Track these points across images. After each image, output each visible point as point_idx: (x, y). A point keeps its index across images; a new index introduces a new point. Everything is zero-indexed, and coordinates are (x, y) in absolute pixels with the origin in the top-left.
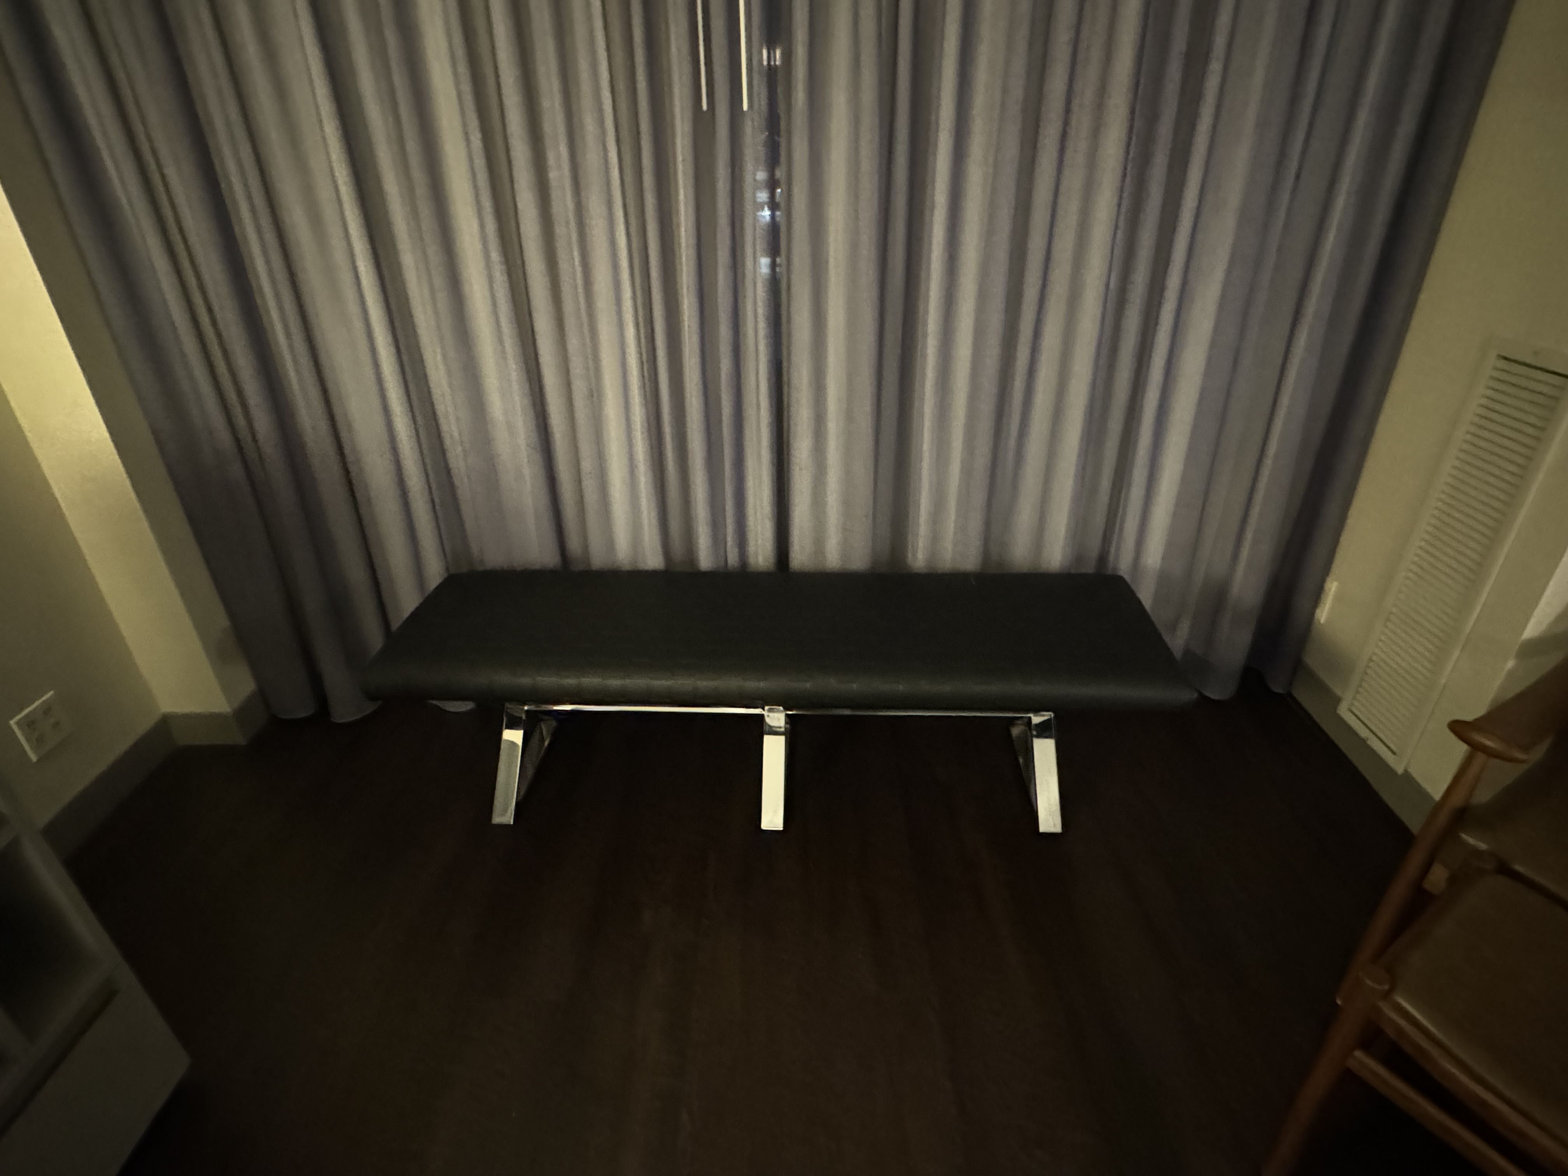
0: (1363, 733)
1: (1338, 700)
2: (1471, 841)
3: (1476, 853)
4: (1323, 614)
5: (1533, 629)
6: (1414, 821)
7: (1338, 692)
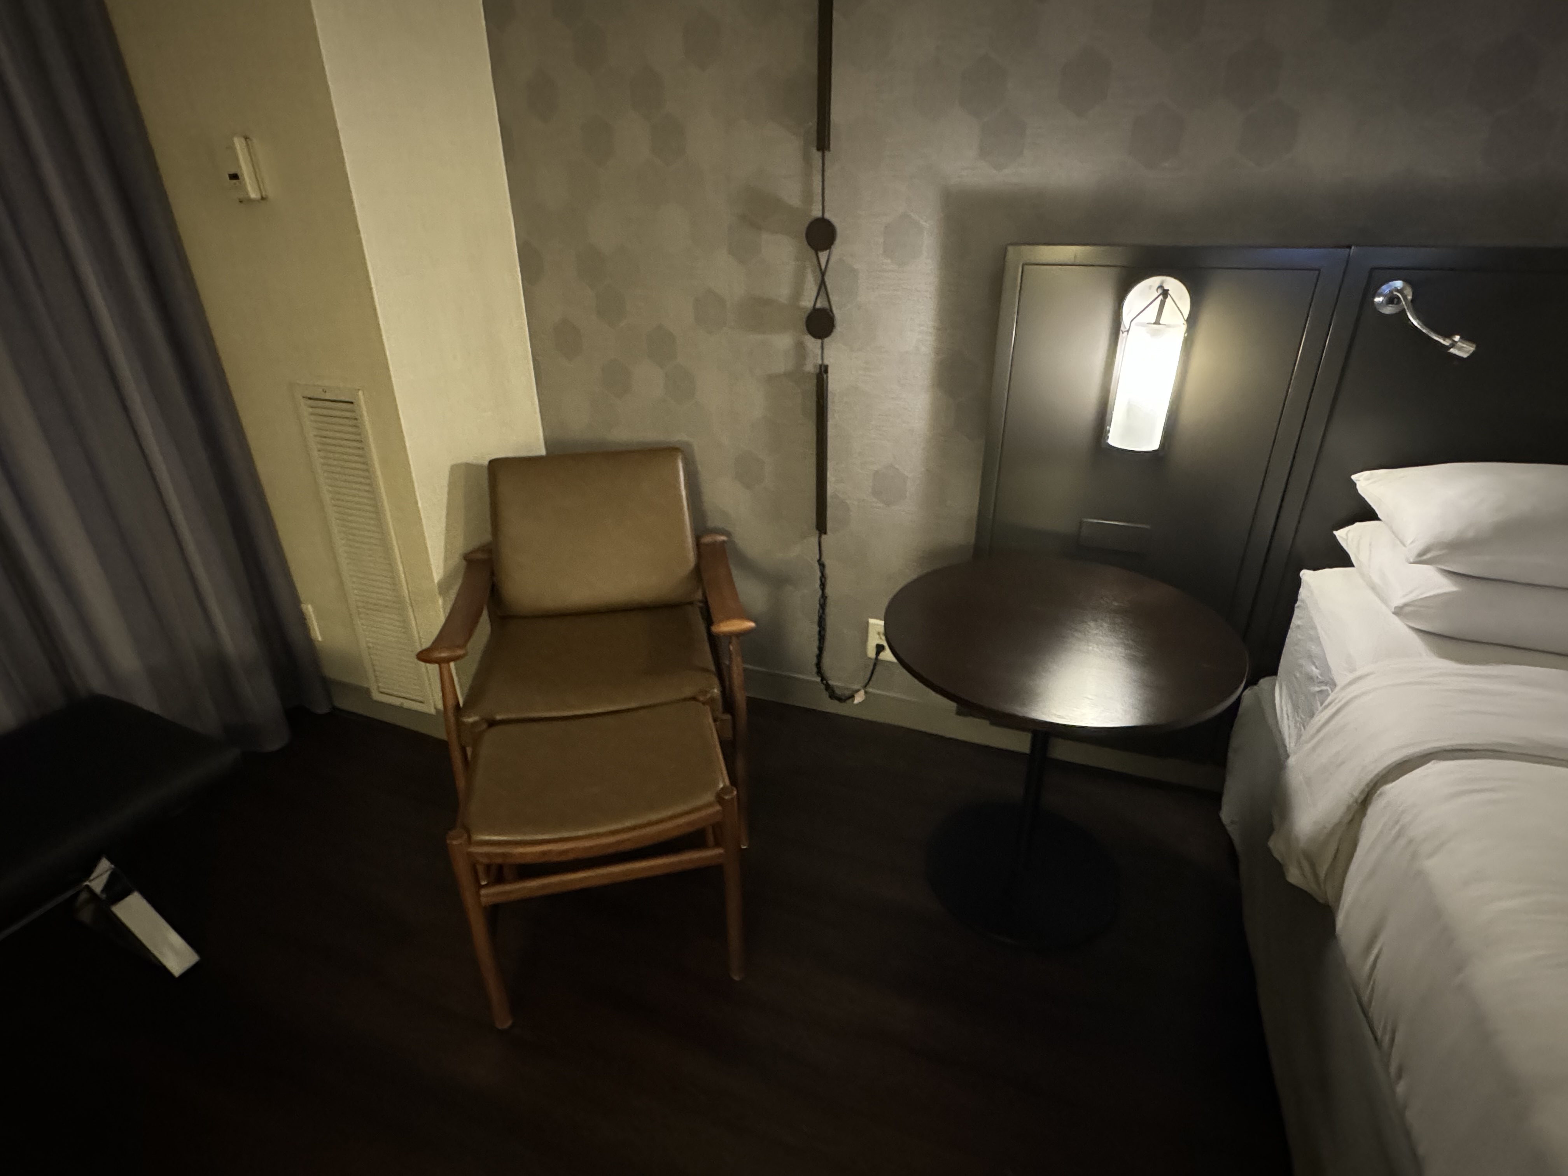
0: (397, 702)
1: (367, 691)
2: (471, 720)
3: (474, 724)
4: (317, 634)
5: (437, 574)
6: (442, 735)
7: (366, 685)
